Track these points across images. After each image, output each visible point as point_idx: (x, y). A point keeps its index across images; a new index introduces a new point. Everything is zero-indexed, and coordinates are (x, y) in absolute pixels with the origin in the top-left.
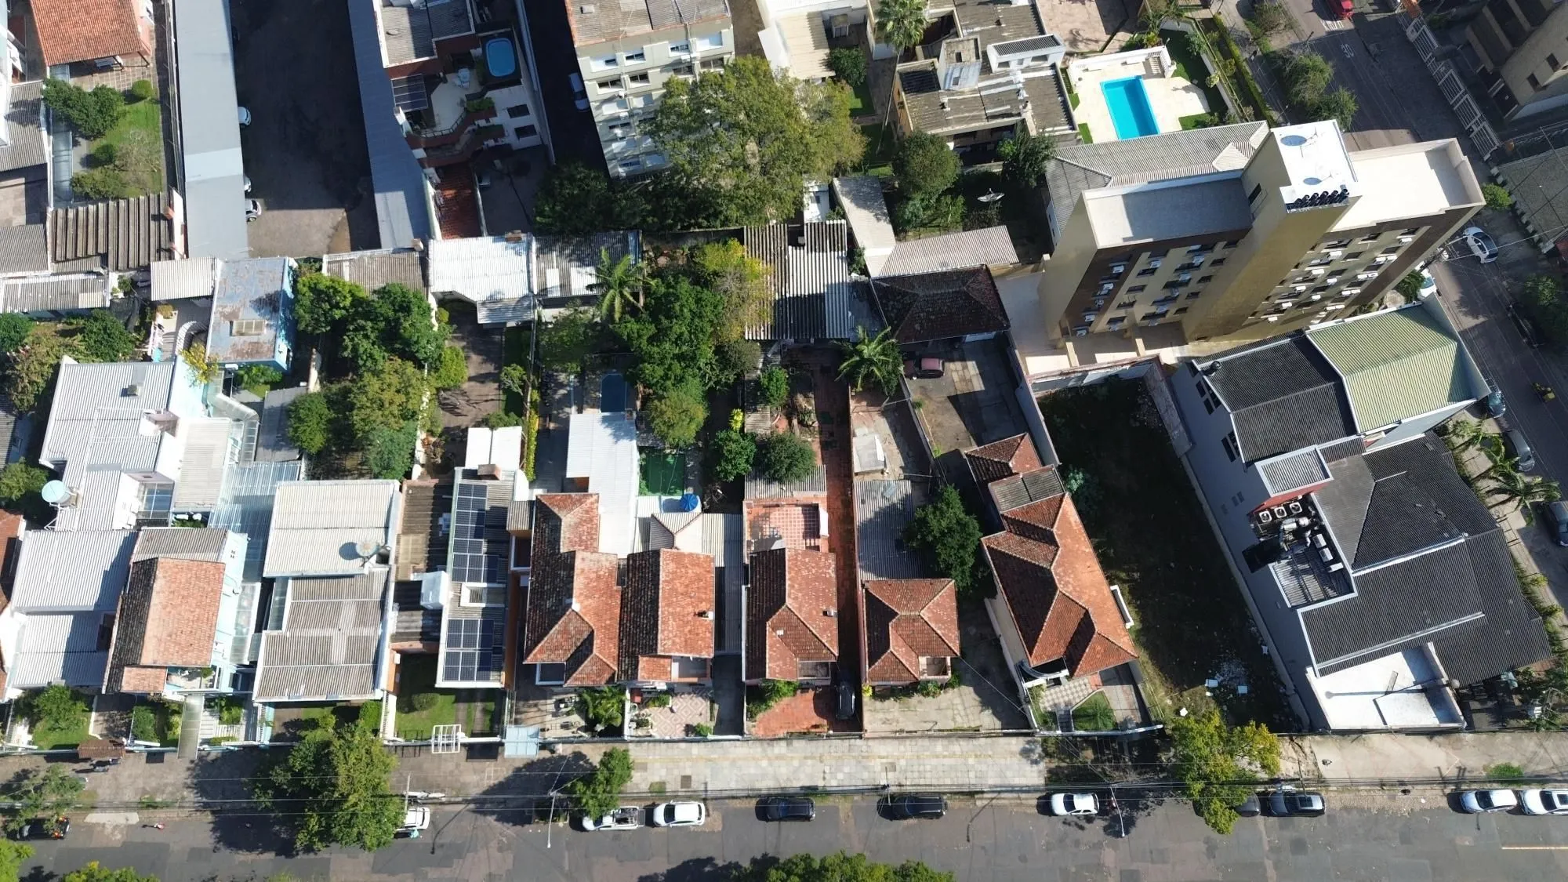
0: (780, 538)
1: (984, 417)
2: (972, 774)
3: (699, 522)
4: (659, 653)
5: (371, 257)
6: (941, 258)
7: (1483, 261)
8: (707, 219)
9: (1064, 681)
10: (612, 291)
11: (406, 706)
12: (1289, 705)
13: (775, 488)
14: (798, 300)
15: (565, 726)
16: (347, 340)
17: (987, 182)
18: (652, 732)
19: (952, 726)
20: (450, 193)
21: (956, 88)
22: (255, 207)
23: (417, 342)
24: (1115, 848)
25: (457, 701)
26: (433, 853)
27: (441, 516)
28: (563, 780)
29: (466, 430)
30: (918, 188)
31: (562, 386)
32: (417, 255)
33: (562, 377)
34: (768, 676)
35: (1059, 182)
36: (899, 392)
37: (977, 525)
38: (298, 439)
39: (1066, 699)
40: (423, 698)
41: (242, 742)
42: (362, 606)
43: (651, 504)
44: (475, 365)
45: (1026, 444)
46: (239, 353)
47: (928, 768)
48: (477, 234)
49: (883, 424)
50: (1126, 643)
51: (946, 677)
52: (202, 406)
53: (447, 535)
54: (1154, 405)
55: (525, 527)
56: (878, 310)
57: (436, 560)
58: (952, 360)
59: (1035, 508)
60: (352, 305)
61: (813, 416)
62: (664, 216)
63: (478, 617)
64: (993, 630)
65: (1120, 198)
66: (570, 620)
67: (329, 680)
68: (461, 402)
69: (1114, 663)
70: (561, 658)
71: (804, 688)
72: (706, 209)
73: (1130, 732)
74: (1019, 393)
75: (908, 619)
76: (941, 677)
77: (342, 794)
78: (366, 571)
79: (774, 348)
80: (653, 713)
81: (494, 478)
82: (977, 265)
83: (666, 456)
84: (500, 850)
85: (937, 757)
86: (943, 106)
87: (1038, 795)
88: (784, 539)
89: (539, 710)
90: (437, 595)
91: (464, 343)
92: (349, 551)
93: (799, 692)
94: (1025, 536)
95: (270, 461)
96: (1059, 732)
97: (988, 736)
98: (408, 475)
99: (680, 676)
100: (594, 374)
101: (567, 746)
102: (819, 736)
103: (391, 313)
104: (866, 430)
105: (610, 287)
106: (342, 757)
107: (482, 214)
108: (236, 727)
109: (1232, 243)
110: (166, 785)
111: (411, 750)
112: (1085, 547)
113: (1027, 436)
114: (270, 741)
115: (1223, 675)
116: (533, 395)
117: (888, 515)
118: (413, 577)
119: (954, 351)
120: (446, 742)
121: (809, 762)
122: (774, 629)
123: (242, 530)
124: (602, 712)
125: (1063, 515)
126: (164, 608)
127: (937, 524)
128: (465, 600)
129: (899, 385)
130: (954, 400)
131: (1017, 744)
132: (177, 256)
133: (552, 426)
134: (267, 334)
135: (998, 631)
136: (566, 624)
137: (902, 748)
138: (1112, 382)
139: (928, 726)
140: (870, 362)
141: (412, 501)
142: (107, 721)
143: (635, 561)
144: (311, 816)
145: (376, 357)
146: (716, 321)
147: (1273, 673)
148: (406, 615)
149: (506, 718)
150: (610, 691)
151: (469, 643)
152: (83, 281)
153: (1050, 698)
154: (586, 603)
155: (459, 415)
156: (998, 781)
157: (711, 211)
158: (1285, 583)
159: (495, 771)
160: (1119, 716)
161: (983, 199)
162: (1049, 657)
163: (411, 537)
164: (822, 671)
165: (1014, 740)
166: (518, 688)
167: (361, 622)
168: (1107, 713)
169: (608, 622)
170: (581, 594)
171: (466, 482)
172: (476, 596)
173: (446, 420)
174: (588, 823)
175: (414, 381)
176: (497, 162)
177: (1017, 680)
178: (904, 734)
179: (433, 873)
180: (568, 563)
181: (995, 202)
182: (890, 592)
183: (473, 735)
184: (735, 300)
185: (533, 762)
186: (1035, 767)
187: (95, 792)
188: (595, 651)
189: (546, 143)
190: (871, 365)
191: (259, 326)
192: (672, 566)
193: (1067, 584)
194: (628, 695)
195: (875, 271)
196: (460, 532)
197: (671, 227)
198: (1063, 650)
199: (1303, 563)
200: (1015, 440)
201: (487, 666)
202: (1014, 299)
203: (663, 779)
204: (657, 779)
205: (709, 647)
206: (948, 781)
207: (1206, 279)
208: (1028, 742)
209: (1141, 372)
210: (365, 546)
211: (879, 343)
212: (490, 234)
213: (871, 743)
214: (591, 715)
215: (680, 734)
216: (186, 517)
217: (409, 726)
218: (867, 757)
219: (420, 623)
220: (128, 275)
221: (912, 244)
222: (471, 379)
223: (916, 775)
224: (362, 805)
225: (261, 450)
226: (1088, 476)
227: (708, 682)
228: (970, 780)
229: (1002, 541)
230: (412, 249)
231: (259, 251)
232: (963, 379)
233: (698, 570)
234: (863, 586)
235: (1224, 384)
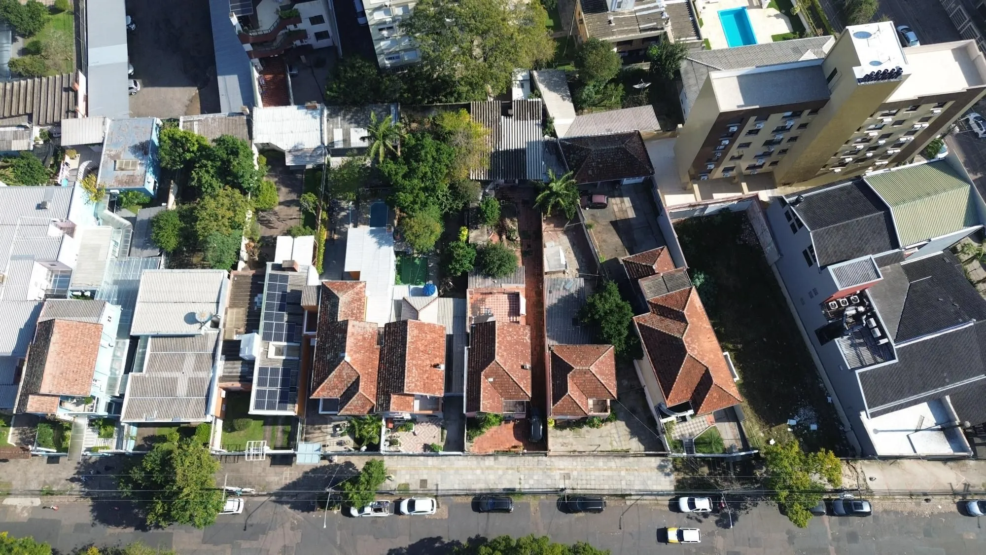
0: (492, 315)
1: (635, 236)
2: (623, 483)
3: (436, 303)
4: (405, 392)
5: (213, 119)
6: (607, 126)
7: (980, 136)
8: (445, 96)
9: (688, 418)
10: (377, 141)
11: (228, 428)
12: (846, 438)
13: (489, 281)
14: (507, 152)
15: (340, 444)
16: (194, 174)
17: (639, 75)
18: (400, 448)
19: (609, 448)
20: (269, 77)
21: (619, 10)
22: (136, 84)
23: (242, 176)
24: (724, 536)
25: (264, 424)
26: (245, 530)
27: (256, 296)
28: (336, 481)
29: (275, 239)
30: (592, 77)
31: (343, 209)
32: (245, 118)
33: (344, 204)
34: (481, 410)
35: (689, 75)
36: (577, 218)
37: (630, 308)
38: (159, 241)
39: (690, 431)
40: (240, 422)
41: (113, 449)
42: (199, 357)
43: (403, 291)
44: (284, 194)
45: (665, 254)
46: (120, 182)
47: (593, 477)
48: (288, 104)
49: (565, 239)
50: (734, 391)
51: (607, 414)
52: (94, 219)
53: (260, 309)
54: (753, 229)
55: (315, 304)
56: (563, 160)
57: (252, 326)
58: (614, 197)
59: (671, 297)
60: (198, 150)
61: (517, 233)
62: (416, 94)
63: (280, 366)
64: (640, 383)
65: (736, 78)
66: (343, 368)
67: (175, 407)
68: (273, 218)
69: (725, 405)
70: (336, 395)
71: (507, 420)
72: (445, 89)
73: (734, 455)
74: (660, 218)
75: (580, 371)
76: (603, 414)
77: (179, 488)
78: (202, 332)
79: (490, 186)
80: (402, 436)
81: (293, 270)
82: (632, 130)
83: (415, 258)
84: (292, 529)
85: (599, 470)
86: (610, 22)
87: (670, 498)
88: (495, 316)
89: (322, 432)
90: (251, 350)
91: (276, 179)
92: (191, 319)
93: (503, 422)
94: (664, 316)
95: (139, 256)
96: (685, 454)
97: (635, 456)
98: (235, 267)
99: (421, 409)
100: (366, 202)
101: (340, 457)
102: (517, 454)
103: (225, 156)
104: (553, 244)
105: (376, 139)
106: (179, 461)
107: (291, 91)
108: (110, 440)
109: (814, 112)
110: (60, 479)
111: (232, 458)
112: (706, 324)
113: (665, 249)
114: (133, 450)
115: (800, 417)
116: (323, 215)
117: (567, 302)
118: (235, 338)
119: (615, 190)
120: (256, 452)
121: (510, 472)
122: (487, 377)
123: (118, 303)
124: (365, 434)
125: (691, 301)
126: (58, 354)
127: (602, 306)
128: (272, 354)
129: (576, 213)
130: (614, 224)
131: (655, 461)
132: (80, 116)
133: (336, 237)
134: (140, 169)
135: (643, 383)
136: (341, 371)
137: (575, 463)
138: (724, 213)
139: (593, 448)
140: (557, 194)
141: (237, 285)
142: (20, 434)
143: (390, 328)
144: (157, 503)
145: (214, 186)
146: (450, 165)
147: (835, 416)
148: (230, 364)
149: (298, 437)
150: (371, 418)
151: (273, 383)
152: (15, 132)
153: (679, 430)
154: (355, 356)
155: (272, 228)
156: (642, 487)
157: (448, 90)
158: (846, 352)
159: (291, 474)
160: (727, 444)
161: (637, 86)
162: (679, 401)
163: (235, 310)
164: (520, 408)
165: (653, 459)
166: (307, 416)
167: (198, 367)
168: (719, 441)
169: (370, 370)
170: (351, 350)
171: (274, 272)
172: (279, 351)
173: (262, 231)
174: (354, 512)
175: (239, 202)
176: (303, 57)
177: (656, 418)
178: (577, 454)
179: (245, 545)
180: (343, 328)
181: (645, 89)
182: (569, 354)
183: (275, 448)
184: (464, 151)
185: (317, 468)
186: (668, 478)
187: (11, 483)
188: (360, 390)
189: (336, 44)
190: (557, 197)
191: (134, 164)
192: (416, 332)
193: (694, 349)
194: (384, 422)
195: (561, 134)
196: (269, 307)
197: (421, 101)
198: (690, 396)
199: (859, 339)
200: (657, 251)
201: (285, 400)
202: (657, 154)
203: (408, 482)
204: (403, 482)
205: (441, 389)
206: (607, 487)
207: (793, 139)
208: (663, 461)
209: (744, 206)
210: (202, 314)
211: (564, 182)
212: (295, 104)
213: (553, 459)
214: (357, 436)
215: (420, 450)
216: (80, 294)
217: (230, 441)
218: (550, 469)
219: (240, 370)
220: (47, 128)
221: (586, 117)
222: (280, 204)
223: (584, 482)
224: (192, 496)
225: (133, 249)
226: (707, 276)
227: (440, 414)
228: (622, 486)
229: (648, 319)
230: (242, 114)
231: (137, 113)
232: (622, 210)
233: (434, 335)
234: (550, 348)
235: (805, 212)
